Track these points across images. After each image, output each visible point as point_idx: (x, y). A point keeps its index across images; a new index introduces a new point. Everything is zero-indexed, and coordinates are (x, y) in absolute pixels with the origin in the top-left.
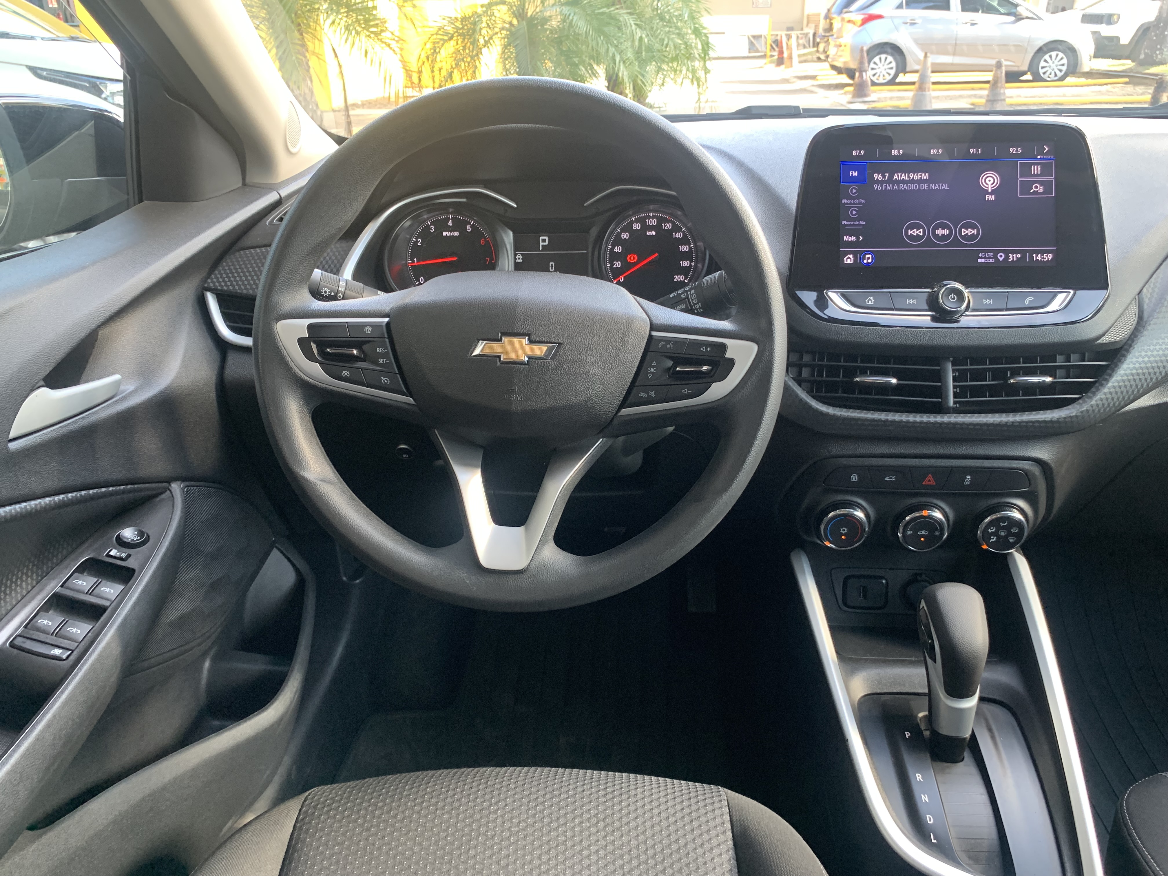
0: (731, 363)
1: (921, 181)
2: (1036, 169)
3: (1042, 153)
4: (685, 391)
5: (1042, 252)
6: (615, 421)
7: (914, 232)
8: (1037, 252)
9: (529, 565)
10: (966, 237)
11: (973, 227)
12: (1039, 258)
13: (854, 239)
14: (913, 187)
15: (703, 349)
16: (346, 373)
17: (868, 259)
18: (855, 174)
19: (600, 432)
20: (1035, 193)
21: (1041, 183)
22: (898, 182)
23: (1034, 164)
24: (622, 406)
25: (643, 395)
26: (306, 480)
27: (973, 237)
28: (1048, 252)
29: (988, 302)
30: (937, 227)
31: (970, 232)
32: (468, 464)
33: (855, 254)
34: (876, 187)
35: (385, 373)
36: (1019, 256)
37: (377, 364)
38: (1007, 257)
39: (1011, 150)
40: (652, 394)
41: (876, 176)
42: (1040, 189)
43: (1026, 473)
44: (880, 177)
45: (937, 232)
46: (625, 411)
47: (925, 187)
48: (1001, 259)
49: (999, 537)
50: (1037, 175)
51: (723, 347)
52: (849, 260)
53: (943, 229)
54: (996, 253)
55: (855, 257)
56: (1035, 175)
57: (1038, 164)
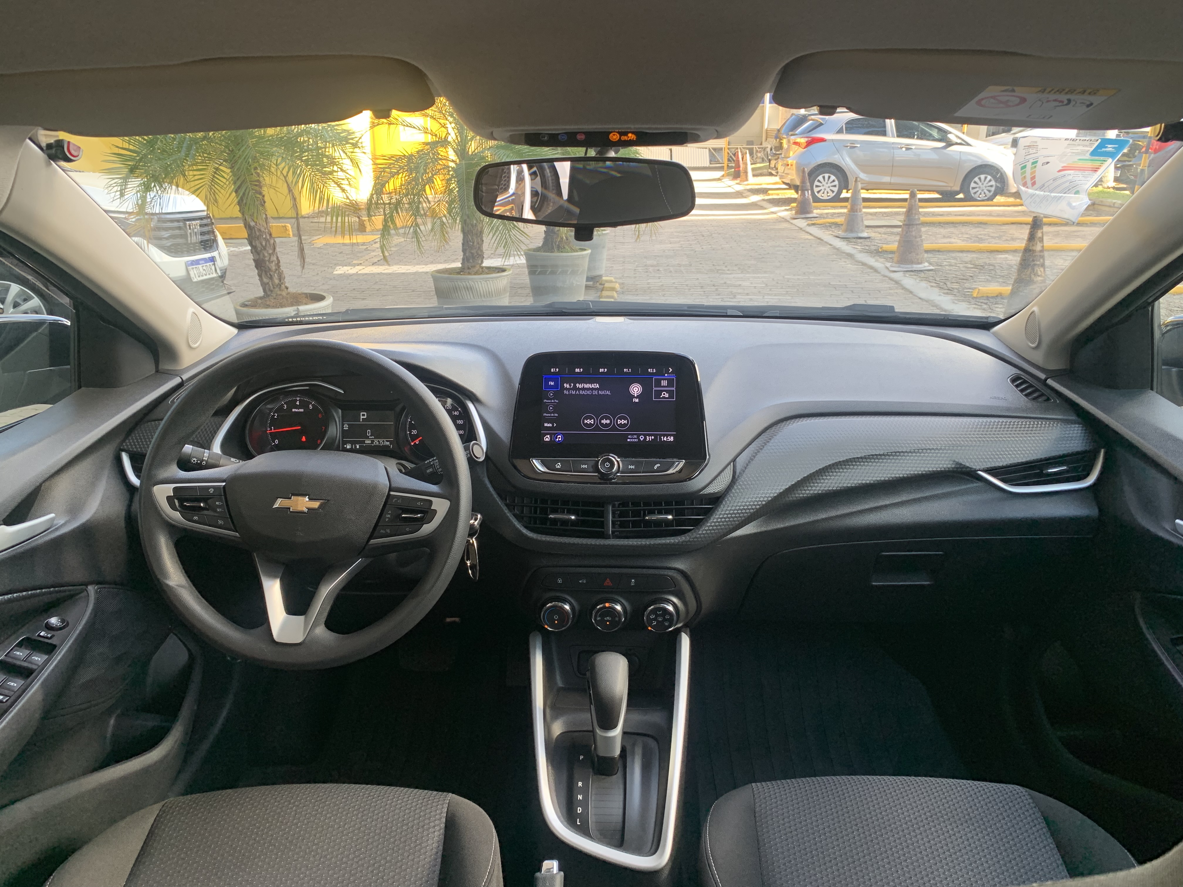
0: (435, 512)
1: (593, 389)
2: (664, 383)
3: (668, 373)
4: (407, 529)
5: (667, 436)
6: (367, 547)
7: (588, 421)
8: (664, 435)
9: (305, 640)
10: (621, 425)
11: (625, 419)
12: (665, 439)
13: (550, 425)
14: (588, 392)
15: (419, 503)
16: (196, 518)
17: (559, 438)
18: (552, 383)
19: (359, 554)
20: (664, 398)
21: (667, 391)
22: (579, 389)
23: (663, 379)
24: (371, 537)
25: (382, 531)
26: (167, 585)
27: (625, 425)
28: (671, 435)
29: (632, 467)
30: (602, 419)
31: (623, 422)
32: (272, 575)
33: (551, 434)
34: (565, 392)
35: (222, 518)
36: (653, 437)
37: (216, 511)
38: (645, 438)
39: (649, 370)
40: (388, 531)
41: (565, 385)
42: (667, 395)
43: (672, 578)
44: (568, 386)
45: (602, 421)
46: (372, 541)
47: (596, 392)
48: (642, 439)
49: (658, 622)
50: (665, 387)
51: (431, 502)
52: (547, 438)
53: (606, 420)
54: (639, 435)
55: (551, 437)
56: (663, 387)
57: (665, 379)
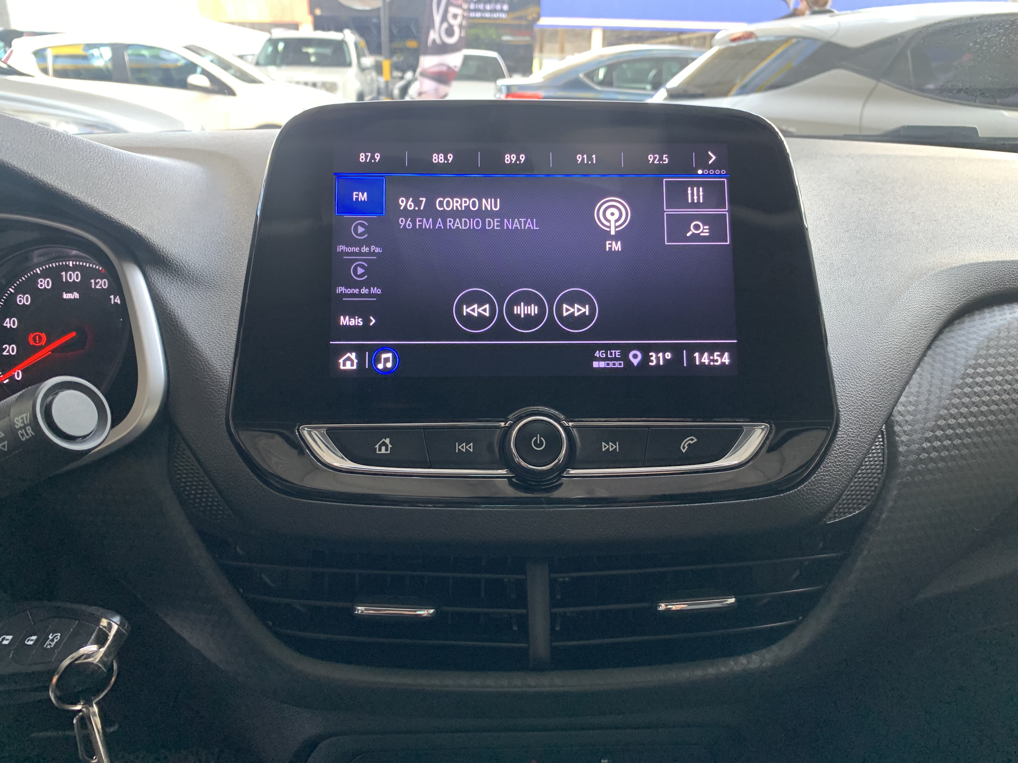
2: (695, 195)
3: (705, 165)
5: (711, 349)
7: (474, 310)
8: (702, 349)
10: (571, 321)
11: (583, 300)
12: (705, 359)
13: (359, 322)
14: (471, 224)
17: (386, 361)
18: (363, 197)
20: (696, 237)
21: (705, 219)
22: (444, 214)
23: (692, 185)
27: (583, 320)
28: (722, 349)
29: (611, 446)
30: (515, 301)
31: (578, 310)
33: (359, 350)
34: (402, 222)
36: (668, 356)
38: (646, 359)
39: (650, 158)
41: (402, 202)
42: (704, 231)
44: (410, 205)
45: (517, 310)
47: (493, 224)
48: (635, 362)
50: (698, 205)
53: (527, 304)
54: (626, 350)
55: (361, 357)
56: (693, 205)
57: (698, 185)
